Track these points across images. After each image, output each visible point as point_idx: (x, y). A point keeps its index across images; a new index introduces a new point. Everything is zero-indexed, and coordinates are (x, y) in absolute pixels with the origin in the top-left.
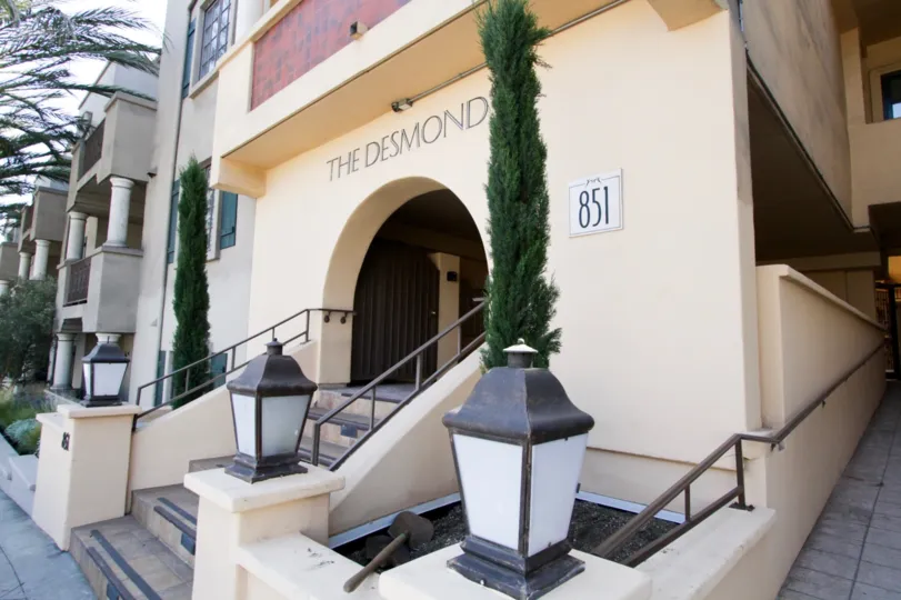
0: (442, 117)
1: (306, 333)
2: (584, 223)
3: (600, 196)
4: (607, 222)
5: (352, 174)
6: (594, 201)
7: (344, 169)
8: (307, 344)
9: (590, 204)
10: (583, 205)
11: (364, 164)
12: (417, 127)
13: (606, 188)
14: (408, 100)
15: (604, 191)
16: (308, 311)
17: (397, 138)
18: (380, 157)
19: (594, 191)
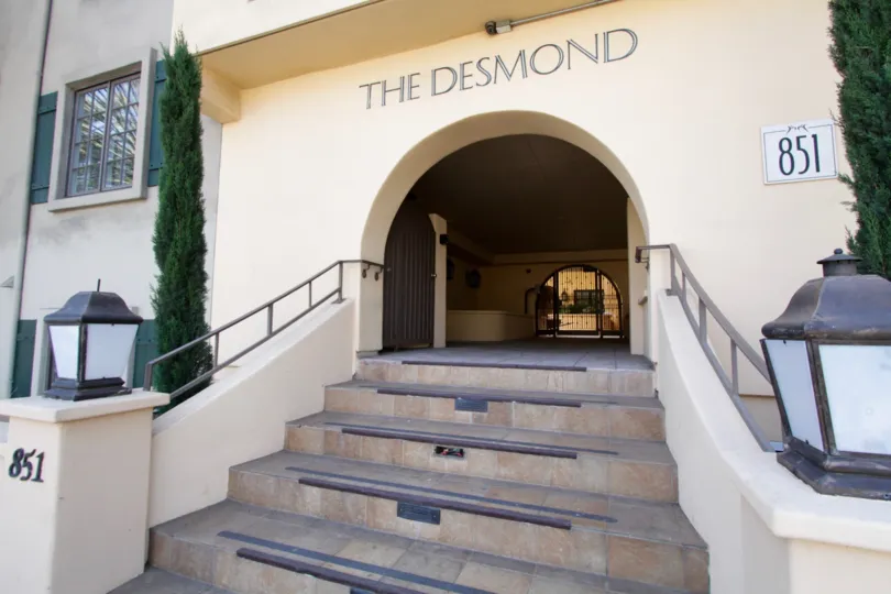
0: (564, 47)
1: (339, 290)
2: (787, 169)
3: (807, 144)
4: (818, 170)
5: (407, 103)
6: (799, 148)
7: (393, 97)
8: (343, 304)
9: (794, 151)
10: (783, 152)
11: (430, 92)
12: (521, 54)
13: (815, 137)
14: (511, 21)
15: (812, 140)
16: (341, 263)
17: (489, 66)
18: (458, 86)
19: (798, 139)
